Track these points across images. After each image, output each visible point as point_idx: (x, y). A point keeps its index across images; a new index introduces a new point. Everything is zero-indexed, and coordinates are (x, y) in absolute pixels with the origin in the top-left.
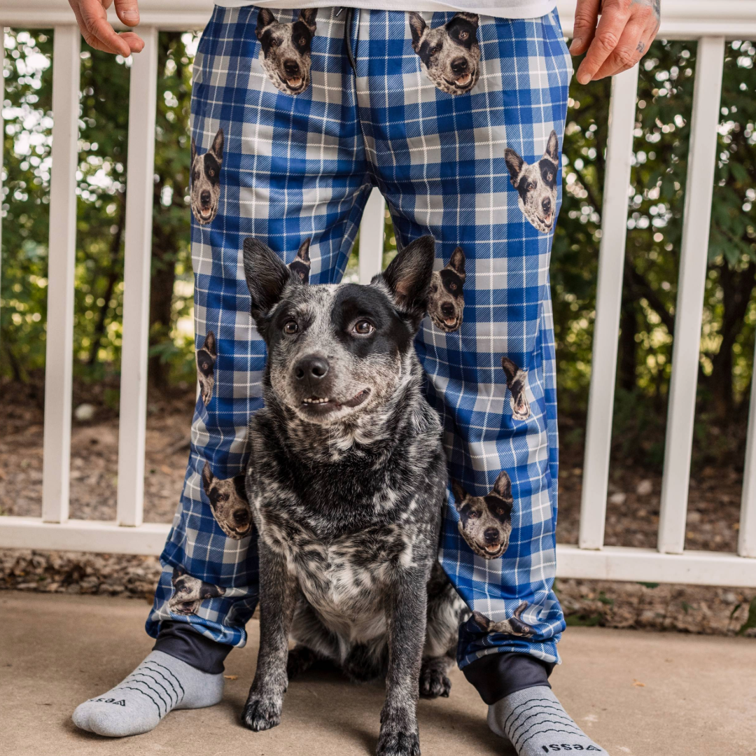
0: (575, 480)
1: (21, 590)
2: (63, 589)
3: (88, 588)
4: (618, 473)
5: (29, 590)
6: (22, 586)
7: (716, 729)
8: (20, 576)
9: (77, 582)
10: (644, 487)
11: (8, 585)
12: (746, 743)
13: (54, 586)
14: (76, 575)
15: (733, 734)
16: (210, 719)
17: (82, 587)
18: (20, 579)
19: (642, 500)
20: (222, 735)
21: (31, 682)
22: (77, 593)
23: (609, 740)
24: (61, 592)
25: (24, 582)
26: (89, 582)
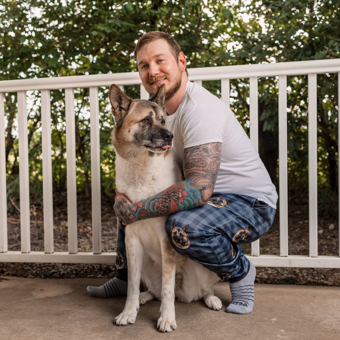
0: (306, 225)
1: (88, 277)
2: (103, 277)
3: (111, 276)
4: (322, 222)
5: (91, 277)
6: (89, 276)
7: (319, 322)
8: (89, 272)
9: (108, 274)
10: (332, 226)
11: (84, 276)
12: (328, 327)
13: (100, 276)
14: (107, 271)
15: (325, 324)
16: (139, 323)
17: (109, 276)
18: (89, 273)
19: (330, 232)
20: (142, 329)
21: (83, 311)
22: (107, 278)
23: (278, 327)
24: (102, 278)
25: (90, 275)
26: (112, 274)
